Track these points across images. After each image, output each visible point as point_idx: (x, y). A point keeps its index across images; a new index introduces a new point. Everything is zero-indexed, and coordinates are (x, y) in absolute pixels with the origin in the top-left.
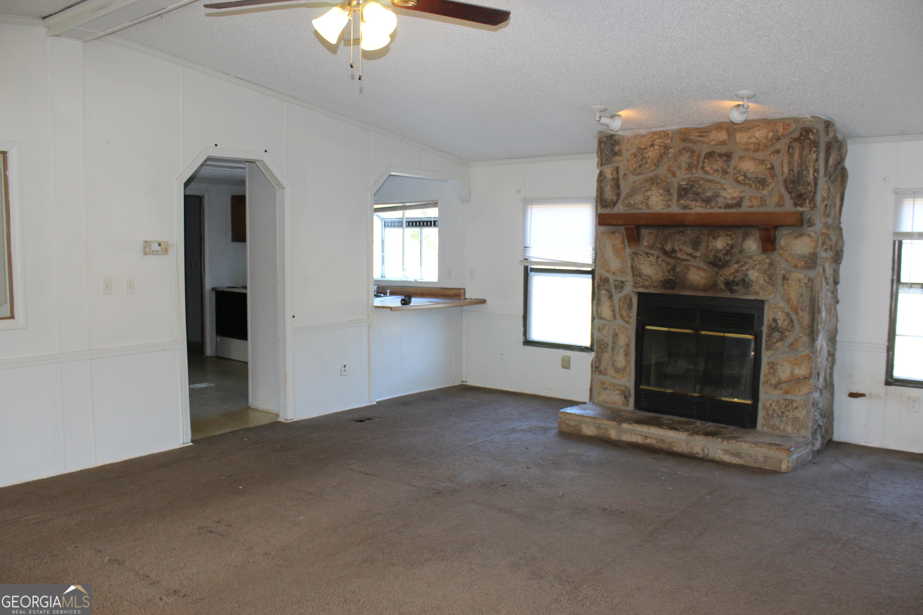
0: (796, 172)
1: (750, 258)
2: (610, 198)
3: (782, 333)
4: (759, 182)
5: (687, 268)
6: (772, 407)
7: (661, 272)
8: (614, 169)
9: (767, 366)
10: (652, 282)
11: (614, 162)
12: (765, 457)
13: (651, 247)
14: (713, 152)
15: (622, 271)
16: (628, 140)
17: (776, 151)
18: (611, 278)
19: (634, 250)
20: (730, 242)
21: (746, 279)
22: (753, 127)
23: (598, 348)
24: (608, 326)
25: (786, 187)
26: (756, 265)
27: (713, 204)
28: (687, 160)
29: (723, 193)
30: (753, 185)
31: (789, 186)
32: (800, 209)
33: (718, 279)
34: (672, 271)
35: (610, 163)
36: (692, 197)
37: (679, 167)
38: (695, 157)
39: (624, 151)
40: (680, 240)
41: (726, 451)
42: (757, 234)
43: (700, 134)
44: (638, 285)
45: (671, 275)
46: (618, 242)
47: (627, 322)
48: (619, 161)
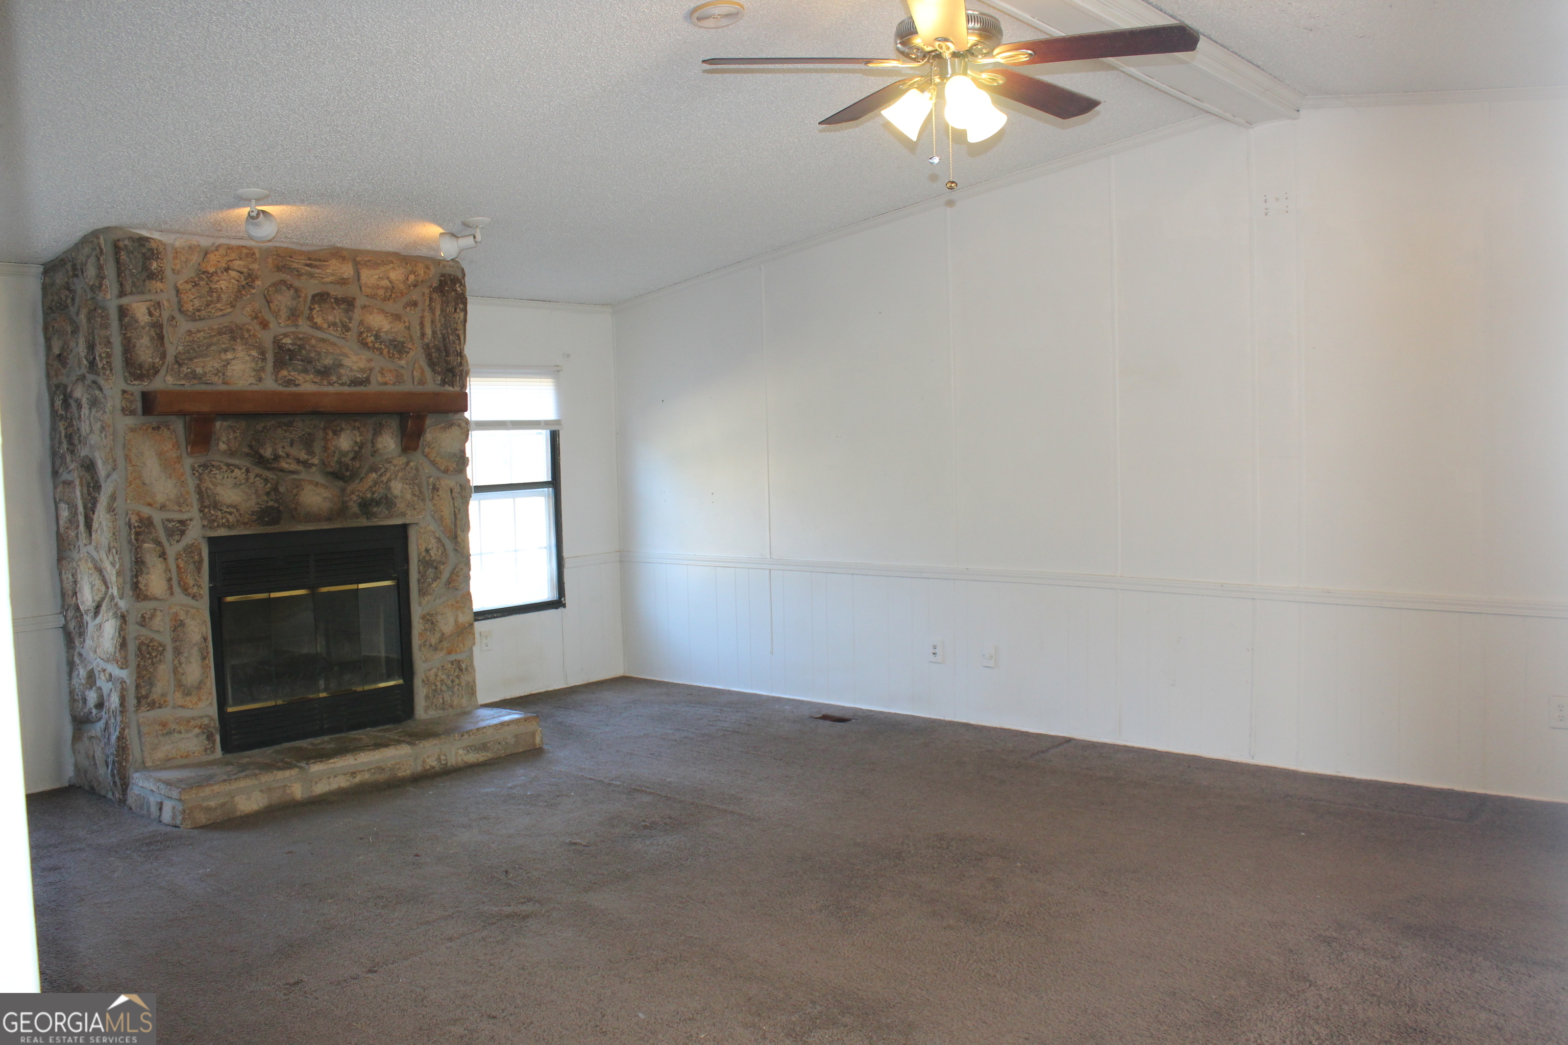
0: (440, 336)
1: (389, 461)
2: (150, 360)
3: (436, 568)
4: (395, 347)
5: (298, 485)
6: (439, 679)
7: (254, 497)
8: (154, 306)
9: (421, 621)
10: (241, 515)
11: (150, 291)
12: (516, 736)
13: (232, 453)
14: (328, 294)
15: (181, 502)
16: (176, 252)
17: (412, 303)
18: (158, 517)
19: (202, 460)
20: (358, 439)
21: (388, 495)
22: (384, 264)
23: (143, 658)
24: (161, 611)
25: (429, 357)
26: (398, 471)
27: (334, 378)
28: (289, 303)
29: (347, 362)
30: (385, 351)
31: (434, 355)
32: (448, 388)
33: (346, 499)
34: (273, 493)
35: (143, 293)
36: (300, 365)
37: (276, 315)
38: (301, 299)
39: (168, 272)
40: (285, 437)
41: (469, 748)
42: (394, 423)
43: (308, 262)
44: (216, 524)
45: (272, 500)
46: (168, 446)
47: (194, 597)
48: (159, 291)
